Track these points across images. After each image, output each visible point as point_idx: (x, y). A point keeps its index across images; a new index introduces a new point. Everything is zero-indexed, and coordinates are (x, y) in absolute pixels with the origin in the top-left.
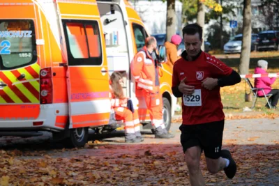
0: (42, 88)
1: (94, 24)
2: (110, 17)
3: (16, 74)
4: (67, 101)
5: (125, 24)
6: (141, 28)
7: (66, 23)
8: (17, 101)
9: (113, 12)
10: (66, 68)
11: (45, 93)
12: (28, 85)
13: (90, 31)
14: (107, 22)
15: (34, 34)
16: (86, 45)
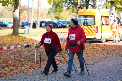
0: (96, 30)
1: (108, 17)
2: (112, 15)
3: (91, 27)
4: (101, 33)
5: (115, 17)
6: (118, 18)
7: (102, 16)
8: (91, 32)
9: (112, 14)
10: (101, 26)
11: (97, 31)
12: (93, 29)
13: (107, 18)
14: (111, 17)
15: (95, 19)
16: (106, 21)
